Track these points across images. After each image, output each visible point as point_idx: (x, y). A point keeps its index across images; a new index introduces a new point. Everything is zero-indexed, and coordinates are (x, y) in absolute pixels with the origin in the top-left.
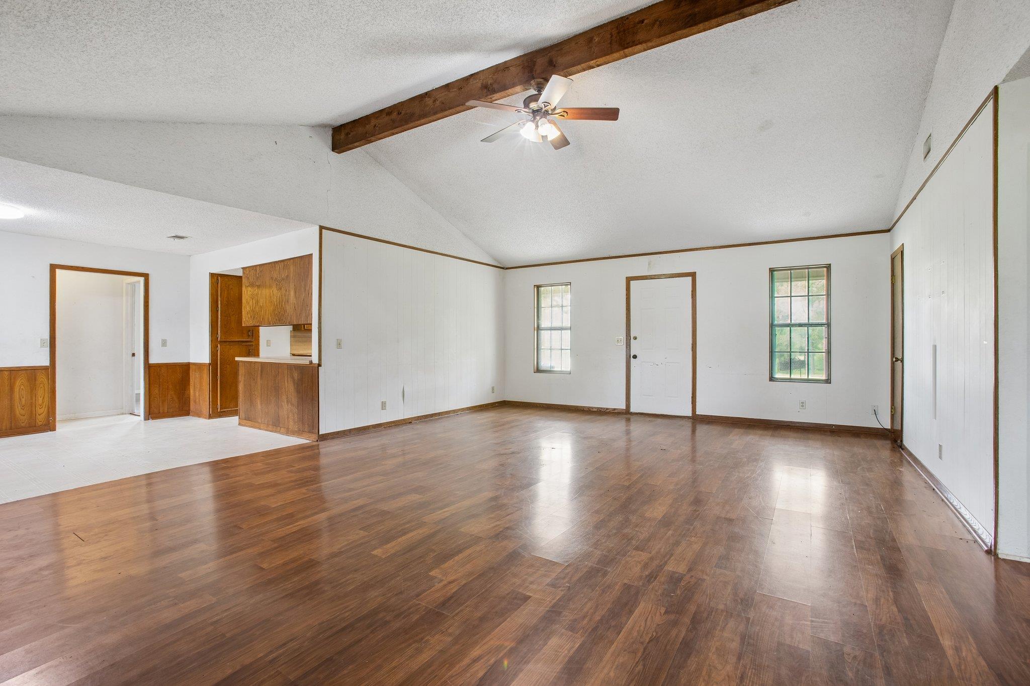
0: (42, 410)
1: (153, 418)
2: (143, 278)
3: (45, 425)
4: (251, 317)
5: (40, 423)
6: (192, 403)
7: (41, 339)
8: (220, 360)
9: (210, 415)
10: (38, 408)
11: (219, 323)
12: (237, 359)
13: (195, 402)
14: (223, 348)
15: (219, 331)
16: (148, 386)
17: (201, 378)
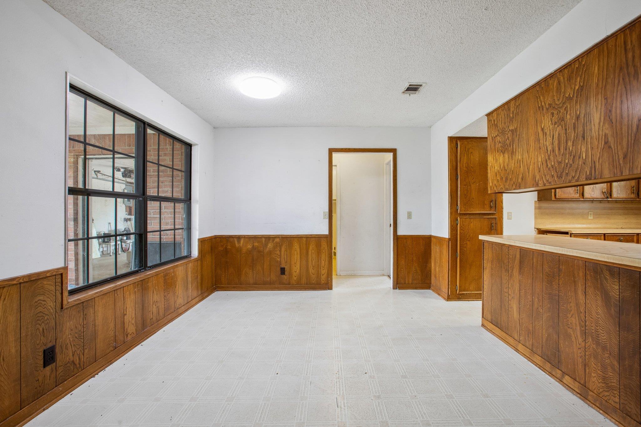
0: (324, 271)
1: (401, 288)
2: (392, 154)
3: (326, 284)
4: (502, 179)
5: (323, 282)
6: (433, 278)
7: (324, 212)
8: (460, 235)
9: (448, 296)
10: (322, 269)
11: (459, 193)
12: (481, 237)
13: (436, 277)
14: (463, 222)
15: (459, 202)
16: (396, 256)
17: (441, 252)
